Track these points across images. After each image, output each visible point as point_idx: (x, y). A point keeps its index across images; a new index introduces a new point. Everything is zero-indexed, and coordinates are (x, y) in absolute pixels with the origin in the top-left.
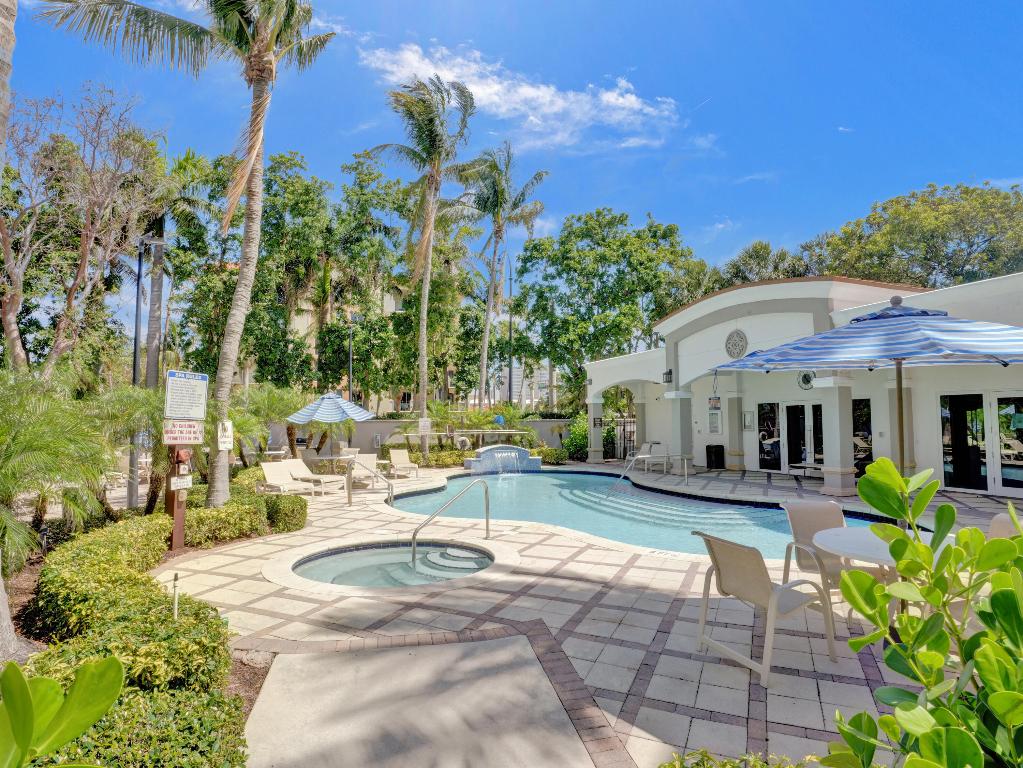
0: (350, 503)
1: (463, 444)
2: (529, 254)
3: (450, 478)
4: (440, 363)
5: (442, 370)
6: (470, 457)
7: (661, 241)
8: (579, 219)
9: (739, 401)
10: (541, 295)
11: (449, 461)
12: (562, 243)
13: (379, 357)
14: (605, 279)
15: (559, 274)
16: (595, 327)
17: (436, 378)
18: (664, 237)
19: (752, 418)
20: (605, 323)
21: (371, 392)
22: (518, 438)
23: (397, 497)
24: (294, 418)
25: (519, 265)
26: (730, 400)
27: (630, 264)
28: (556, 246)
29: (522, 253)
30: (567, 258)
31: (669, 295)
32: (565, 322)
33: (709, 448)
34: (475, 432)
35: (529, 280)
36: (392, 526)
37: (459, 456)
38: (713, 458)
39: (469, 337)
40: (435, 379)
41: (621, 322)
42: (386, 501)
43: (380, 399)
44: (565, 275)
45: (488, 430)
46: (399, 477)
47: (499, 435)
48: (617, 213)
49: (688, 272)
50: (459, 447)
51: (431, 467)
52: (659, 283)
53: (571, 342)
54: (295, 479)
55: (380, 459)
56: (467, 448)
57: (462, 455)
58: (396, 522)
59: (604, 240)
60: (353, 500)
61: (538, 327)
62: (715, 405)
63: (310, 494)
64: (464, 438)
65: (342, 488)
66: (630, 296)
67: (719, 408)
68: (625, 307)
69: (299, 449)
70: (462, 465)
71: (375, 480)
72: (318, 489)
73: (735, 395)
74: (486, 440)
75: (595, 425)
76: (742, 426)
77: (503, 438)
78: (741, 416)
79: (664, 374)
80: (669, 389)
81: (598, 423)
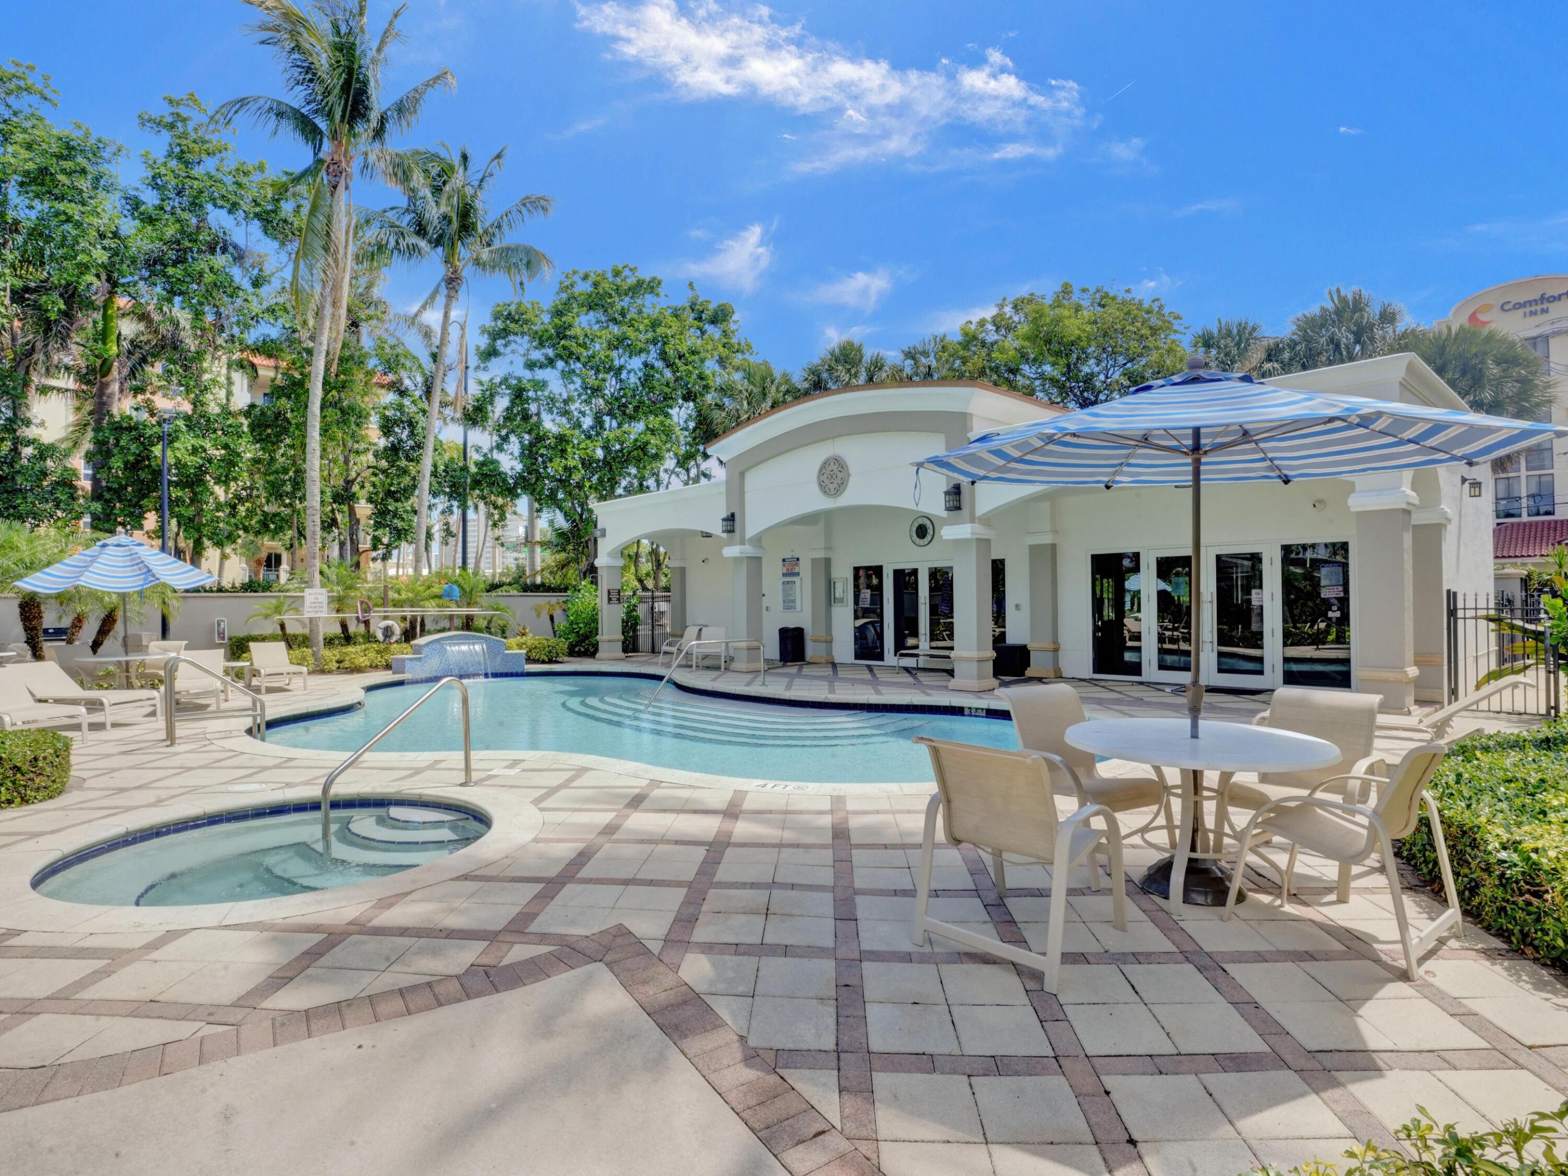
0: (171, 737)
1: (388, 632)
2: (500, 324)
3: (370, 689)
4: (344, 497)
5: (345, 508)
6: (401, 653)
7: (709, 328)
8: (585, 278)
9: (828, 562)
10: (519, 394)
11: (363, 661)
12: (559, 313)
13: (224, 480)
14: (624, 375)
15: (551, 362)
16: (606, 448)
17: (334, 522)
18: (713, 321)
19: (844, 588)
20: (622, 443)
21: (207, 542)
22: (483, 623)
23: (271, 725)
24: (35, 583)
25: (484, 342)
26: (814, 561)
27: (663, 356)
28: (546, 318)
29: (489, 323)
30: (565, 337)
31: (720, 407)
32: (561, 439)
33: (784, 632)
34: (408, 612)
35: (497, 369)
36: (265, 776)
37: (378, 652)
38: (789, 646)
39: (397, 454)
40: (330, 526)
41: (647, 443)
42: (249, 732)
43: (224, 557)
44: (560, 364)
45: (431, 609)
46: (270, 690)
47: (451, 618)
48: (645, 274)
49: (749, 376)
50: (380, 636)
51: (330, 672)
52: (706, 387)
54: (40, 701)
55: (228, 660)
56: (394, 639)
57: (386, 650)
58: (277, 767)
59: (623, 314)
60: (178, 733)
61: (514, 446)
62: (791, 567)
63: (77, 727)
64: (390, 622)
65: (153, 714)
66: (662, 405)
67: (798, 574)
68: (654, 421)
69: (48, 647)
70: (388, 667)
71: (222, 696)
72: (97, 718)
73: (821, 555)
74: (429, 626)
75: (610, 599)
76: (830, 599)
77: (458, 622)
78: (830, 584)
79: (724, 520)
80: (730, 543)
81: (614, 597)
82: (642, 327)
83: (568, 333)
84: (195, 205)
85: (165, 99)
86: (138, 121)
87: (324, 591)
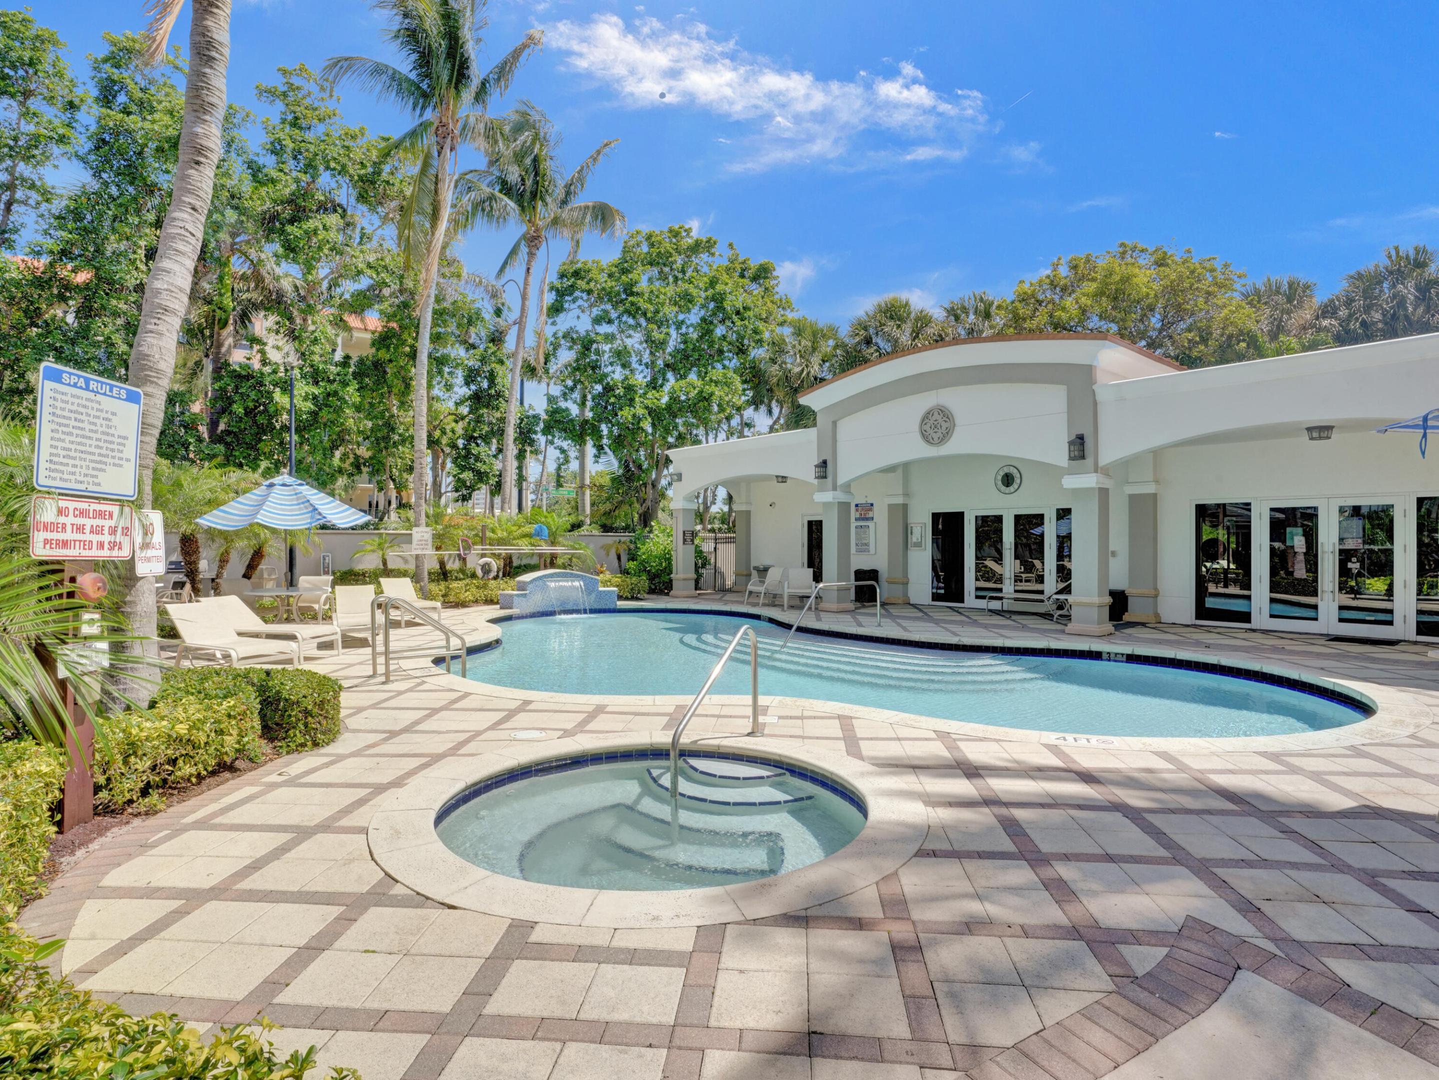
1: (486, 569)
2: (566, 282)
6: (505, 590)
8: (647, 238)
9: (905, 507)
10: (587, 346)
11: (466, 596)
12: (624, 270)
14: (685, 330)
16: (672, 398)
18: (756, 278)
19: (922, 532)
20: (686, 394)
25: (549, 298)
26: (890, 507)
27: (721, 312)
29: (556, 281)
30: (632, 294)
31: (773, 360)
32: (629, 388)
33: (858, 573)
34: (503, 550)
35: (565, 322)
37: (481, 588)
39: (479, 402)
41: (712, 393)
45: (525, 547)
48: (701, 235)
50: (479, 573)
53: (638, 419)
56: (493, 575)
57: (488, 586)
59: (683, 273)
62: (865, 515)
64: (487, 560)
67: (872, 519)
68: (715, 374)
70: (495, 602)
73: (900, 500)
76: (907, 543)
78: (907, 530)
79: (816, 466)
80: (821, 489)
81: (688, 538)
82: (701, 285)
83: (635, 290)
84: (310, 167)
85: (279, 70)
86: (256, 92)
87: (429, 529)
